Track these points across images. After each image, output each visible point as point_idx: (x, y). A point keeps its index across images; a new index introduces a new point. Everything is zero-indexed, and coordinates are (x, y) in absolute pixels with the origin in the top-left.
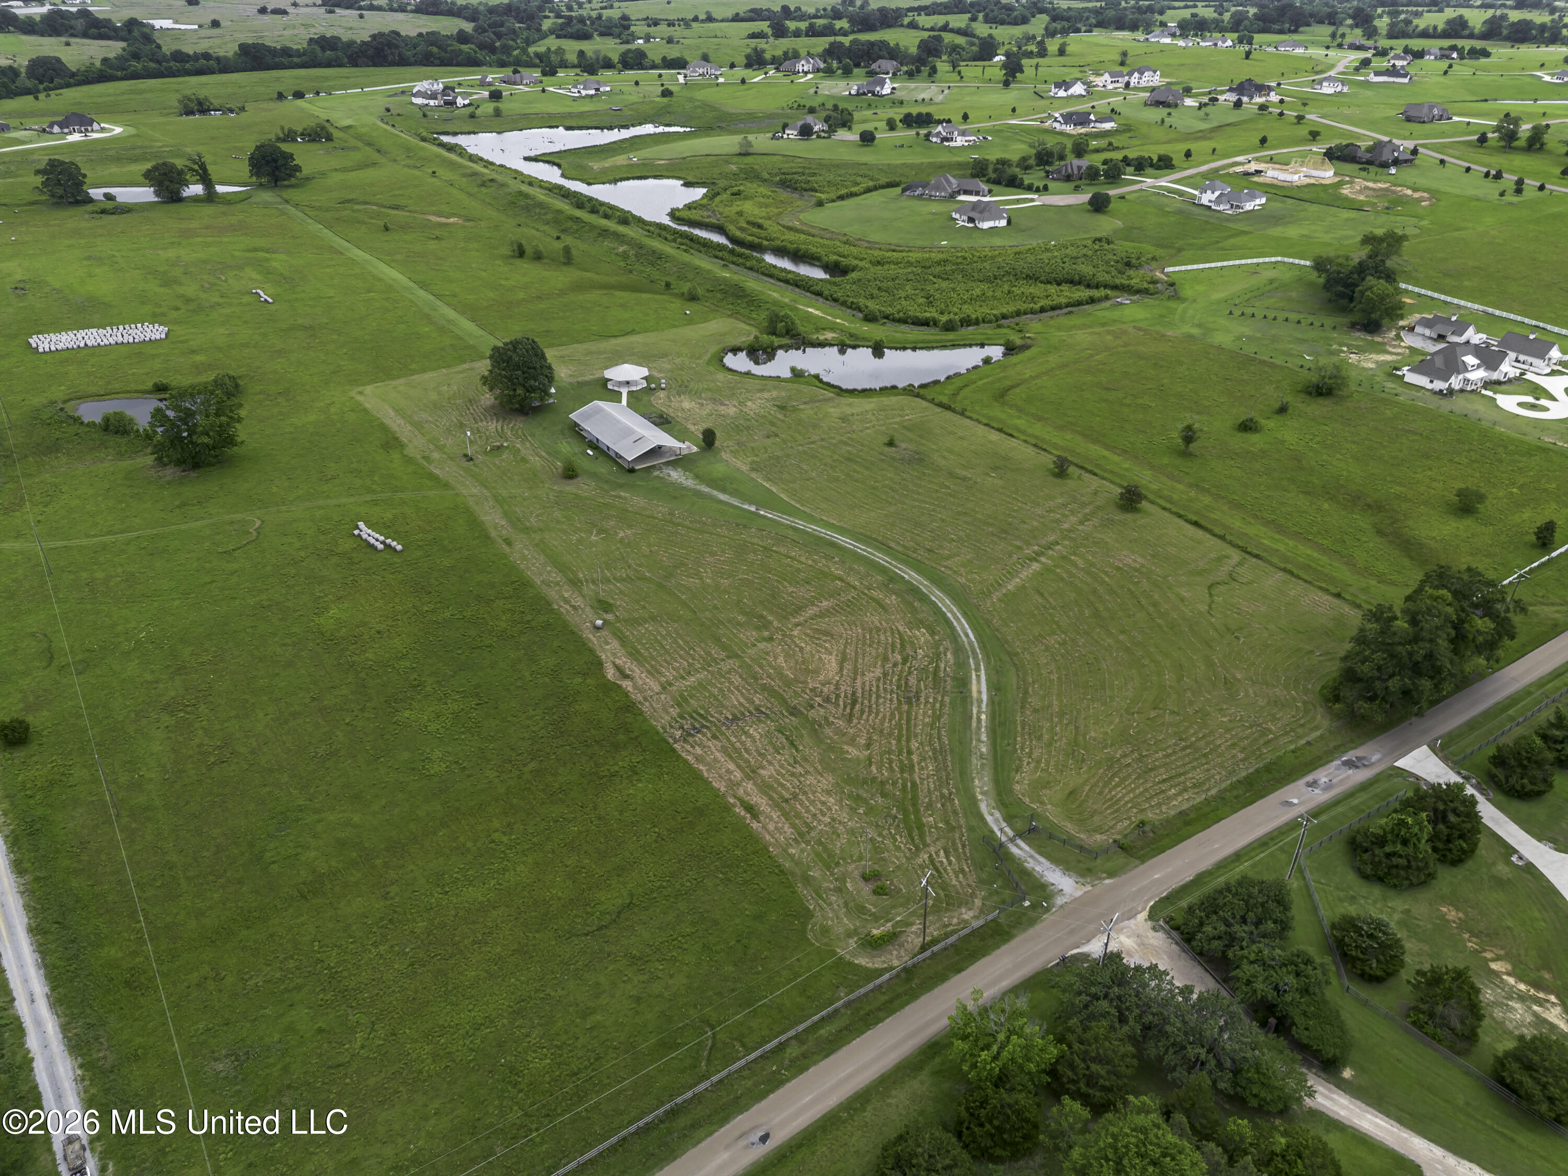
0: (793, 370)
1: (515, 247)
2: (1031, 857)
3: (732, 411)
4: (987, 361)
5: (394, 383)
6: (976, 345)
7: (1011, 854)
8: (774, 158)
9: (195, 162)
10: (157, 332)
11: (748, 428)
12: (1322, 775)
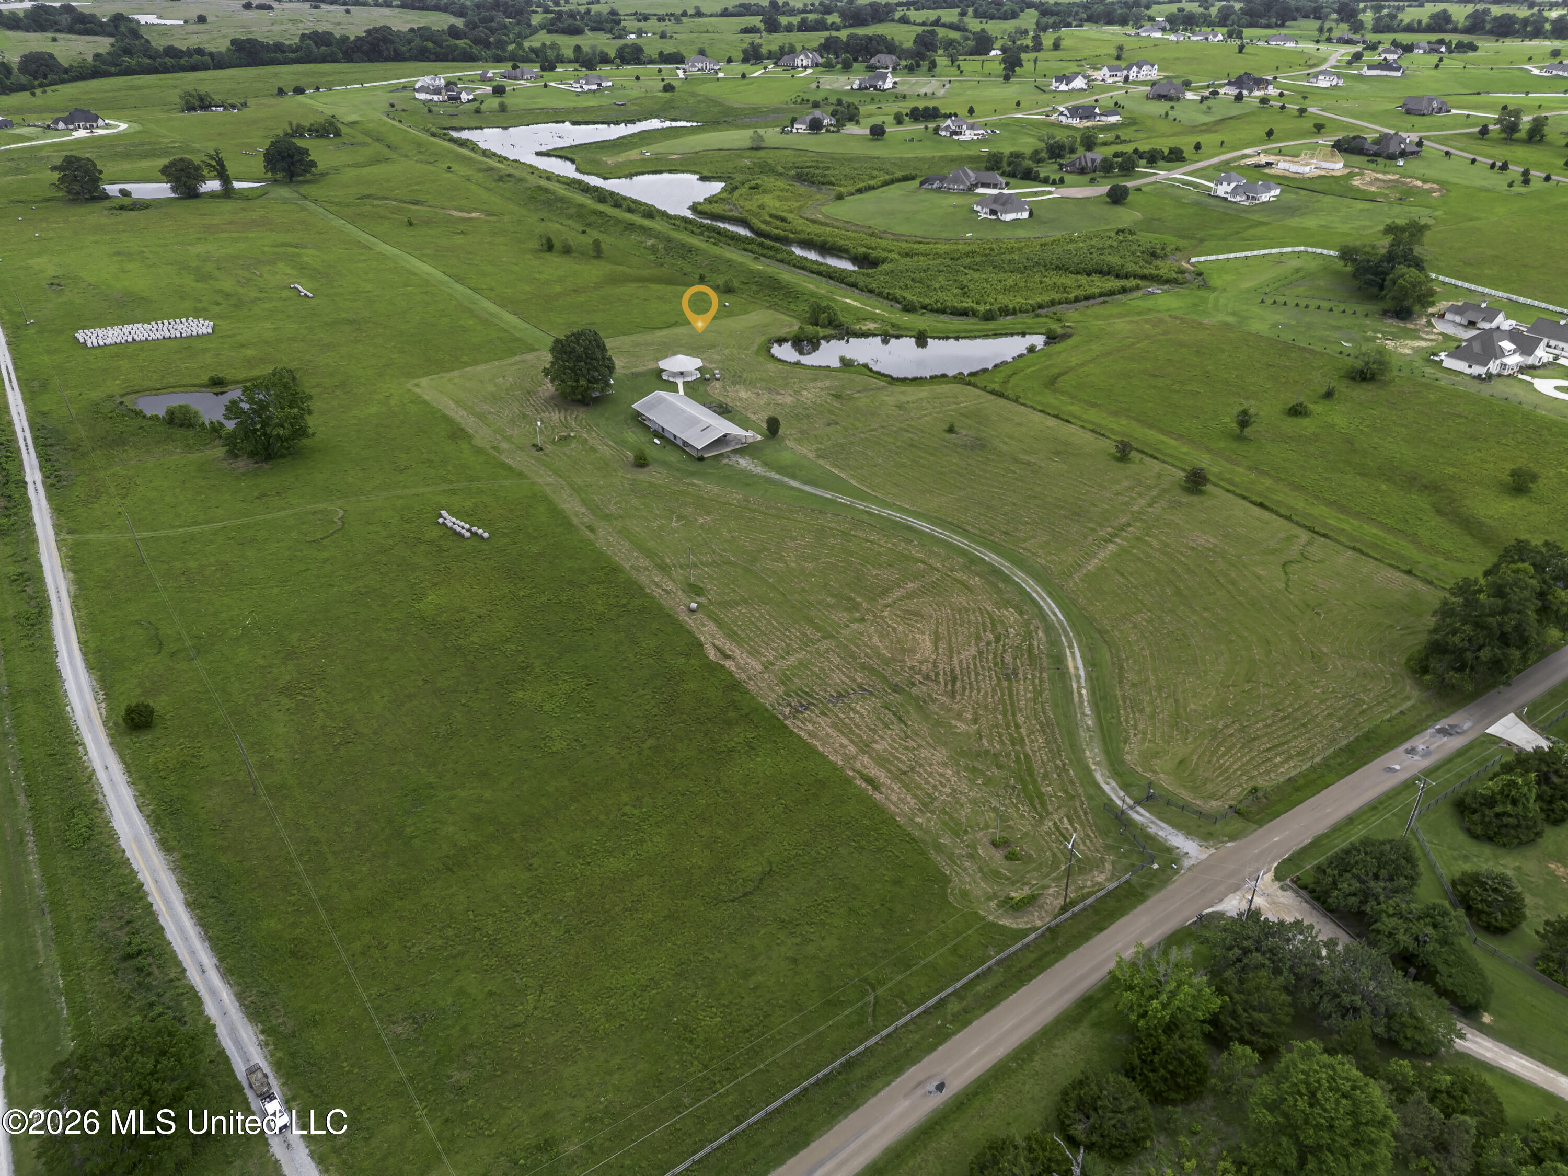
0: (842, 359)
1: (544, 241)
2: (1152, 822)
3: (789, 400)
4: (1031, 349)
5: (449, 375)
6: (1018, 334)
7: (1134, 820)
8: (787, 152)
9: (212, 158)
10: (203, 327)
11: (808, 417)
12: (1420, 742)
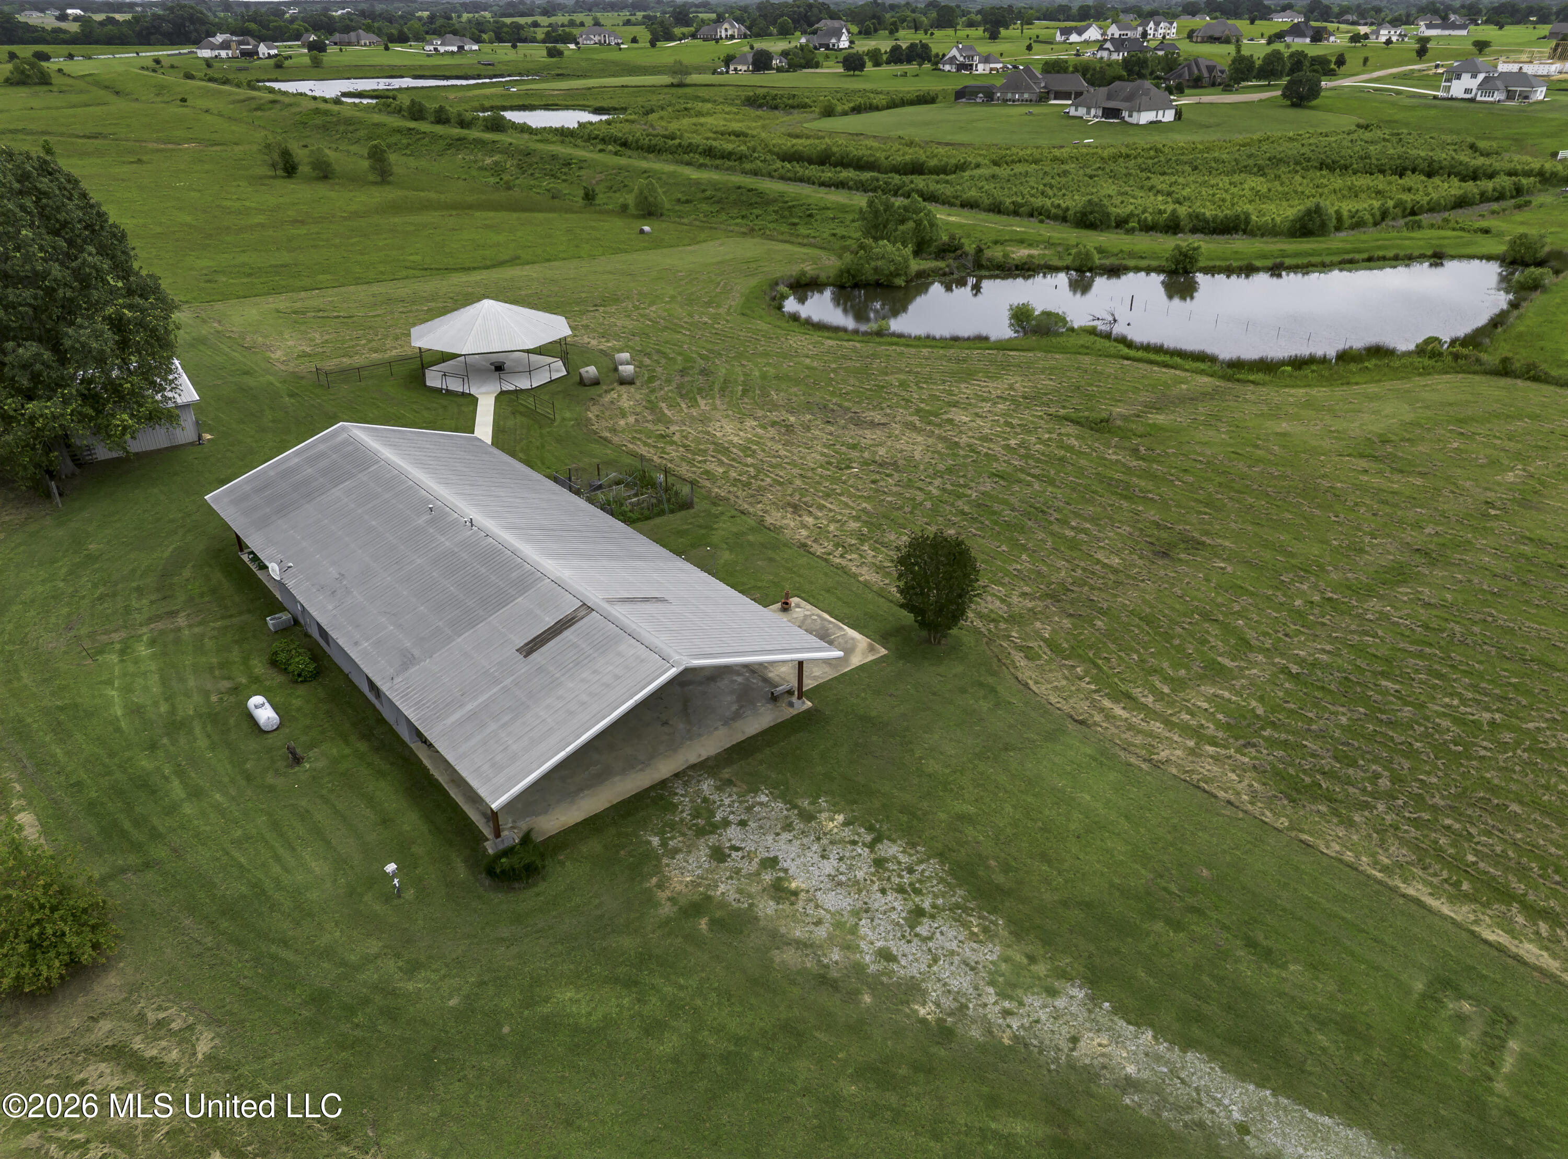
0: (1021, 316)
1: (276, 156)
6: (1421, 258)
8: (727, 87)
